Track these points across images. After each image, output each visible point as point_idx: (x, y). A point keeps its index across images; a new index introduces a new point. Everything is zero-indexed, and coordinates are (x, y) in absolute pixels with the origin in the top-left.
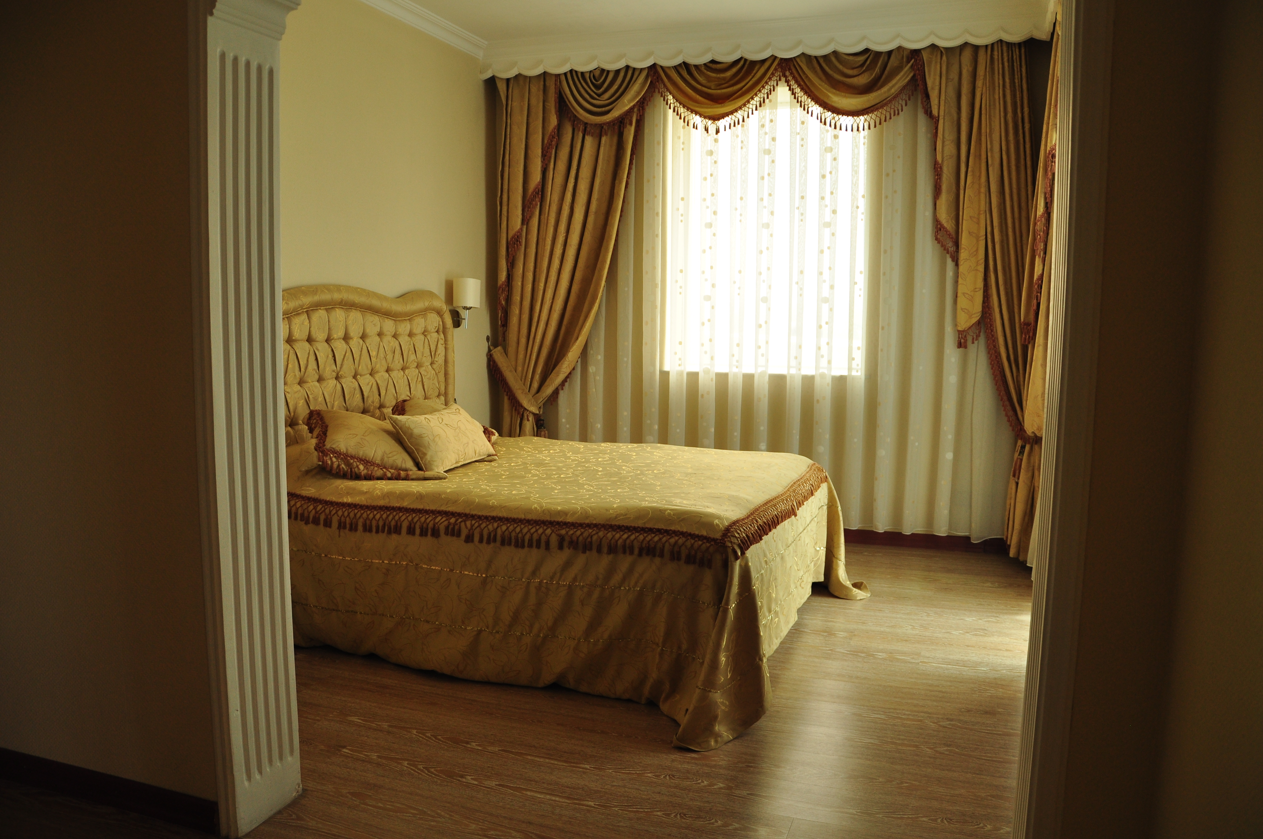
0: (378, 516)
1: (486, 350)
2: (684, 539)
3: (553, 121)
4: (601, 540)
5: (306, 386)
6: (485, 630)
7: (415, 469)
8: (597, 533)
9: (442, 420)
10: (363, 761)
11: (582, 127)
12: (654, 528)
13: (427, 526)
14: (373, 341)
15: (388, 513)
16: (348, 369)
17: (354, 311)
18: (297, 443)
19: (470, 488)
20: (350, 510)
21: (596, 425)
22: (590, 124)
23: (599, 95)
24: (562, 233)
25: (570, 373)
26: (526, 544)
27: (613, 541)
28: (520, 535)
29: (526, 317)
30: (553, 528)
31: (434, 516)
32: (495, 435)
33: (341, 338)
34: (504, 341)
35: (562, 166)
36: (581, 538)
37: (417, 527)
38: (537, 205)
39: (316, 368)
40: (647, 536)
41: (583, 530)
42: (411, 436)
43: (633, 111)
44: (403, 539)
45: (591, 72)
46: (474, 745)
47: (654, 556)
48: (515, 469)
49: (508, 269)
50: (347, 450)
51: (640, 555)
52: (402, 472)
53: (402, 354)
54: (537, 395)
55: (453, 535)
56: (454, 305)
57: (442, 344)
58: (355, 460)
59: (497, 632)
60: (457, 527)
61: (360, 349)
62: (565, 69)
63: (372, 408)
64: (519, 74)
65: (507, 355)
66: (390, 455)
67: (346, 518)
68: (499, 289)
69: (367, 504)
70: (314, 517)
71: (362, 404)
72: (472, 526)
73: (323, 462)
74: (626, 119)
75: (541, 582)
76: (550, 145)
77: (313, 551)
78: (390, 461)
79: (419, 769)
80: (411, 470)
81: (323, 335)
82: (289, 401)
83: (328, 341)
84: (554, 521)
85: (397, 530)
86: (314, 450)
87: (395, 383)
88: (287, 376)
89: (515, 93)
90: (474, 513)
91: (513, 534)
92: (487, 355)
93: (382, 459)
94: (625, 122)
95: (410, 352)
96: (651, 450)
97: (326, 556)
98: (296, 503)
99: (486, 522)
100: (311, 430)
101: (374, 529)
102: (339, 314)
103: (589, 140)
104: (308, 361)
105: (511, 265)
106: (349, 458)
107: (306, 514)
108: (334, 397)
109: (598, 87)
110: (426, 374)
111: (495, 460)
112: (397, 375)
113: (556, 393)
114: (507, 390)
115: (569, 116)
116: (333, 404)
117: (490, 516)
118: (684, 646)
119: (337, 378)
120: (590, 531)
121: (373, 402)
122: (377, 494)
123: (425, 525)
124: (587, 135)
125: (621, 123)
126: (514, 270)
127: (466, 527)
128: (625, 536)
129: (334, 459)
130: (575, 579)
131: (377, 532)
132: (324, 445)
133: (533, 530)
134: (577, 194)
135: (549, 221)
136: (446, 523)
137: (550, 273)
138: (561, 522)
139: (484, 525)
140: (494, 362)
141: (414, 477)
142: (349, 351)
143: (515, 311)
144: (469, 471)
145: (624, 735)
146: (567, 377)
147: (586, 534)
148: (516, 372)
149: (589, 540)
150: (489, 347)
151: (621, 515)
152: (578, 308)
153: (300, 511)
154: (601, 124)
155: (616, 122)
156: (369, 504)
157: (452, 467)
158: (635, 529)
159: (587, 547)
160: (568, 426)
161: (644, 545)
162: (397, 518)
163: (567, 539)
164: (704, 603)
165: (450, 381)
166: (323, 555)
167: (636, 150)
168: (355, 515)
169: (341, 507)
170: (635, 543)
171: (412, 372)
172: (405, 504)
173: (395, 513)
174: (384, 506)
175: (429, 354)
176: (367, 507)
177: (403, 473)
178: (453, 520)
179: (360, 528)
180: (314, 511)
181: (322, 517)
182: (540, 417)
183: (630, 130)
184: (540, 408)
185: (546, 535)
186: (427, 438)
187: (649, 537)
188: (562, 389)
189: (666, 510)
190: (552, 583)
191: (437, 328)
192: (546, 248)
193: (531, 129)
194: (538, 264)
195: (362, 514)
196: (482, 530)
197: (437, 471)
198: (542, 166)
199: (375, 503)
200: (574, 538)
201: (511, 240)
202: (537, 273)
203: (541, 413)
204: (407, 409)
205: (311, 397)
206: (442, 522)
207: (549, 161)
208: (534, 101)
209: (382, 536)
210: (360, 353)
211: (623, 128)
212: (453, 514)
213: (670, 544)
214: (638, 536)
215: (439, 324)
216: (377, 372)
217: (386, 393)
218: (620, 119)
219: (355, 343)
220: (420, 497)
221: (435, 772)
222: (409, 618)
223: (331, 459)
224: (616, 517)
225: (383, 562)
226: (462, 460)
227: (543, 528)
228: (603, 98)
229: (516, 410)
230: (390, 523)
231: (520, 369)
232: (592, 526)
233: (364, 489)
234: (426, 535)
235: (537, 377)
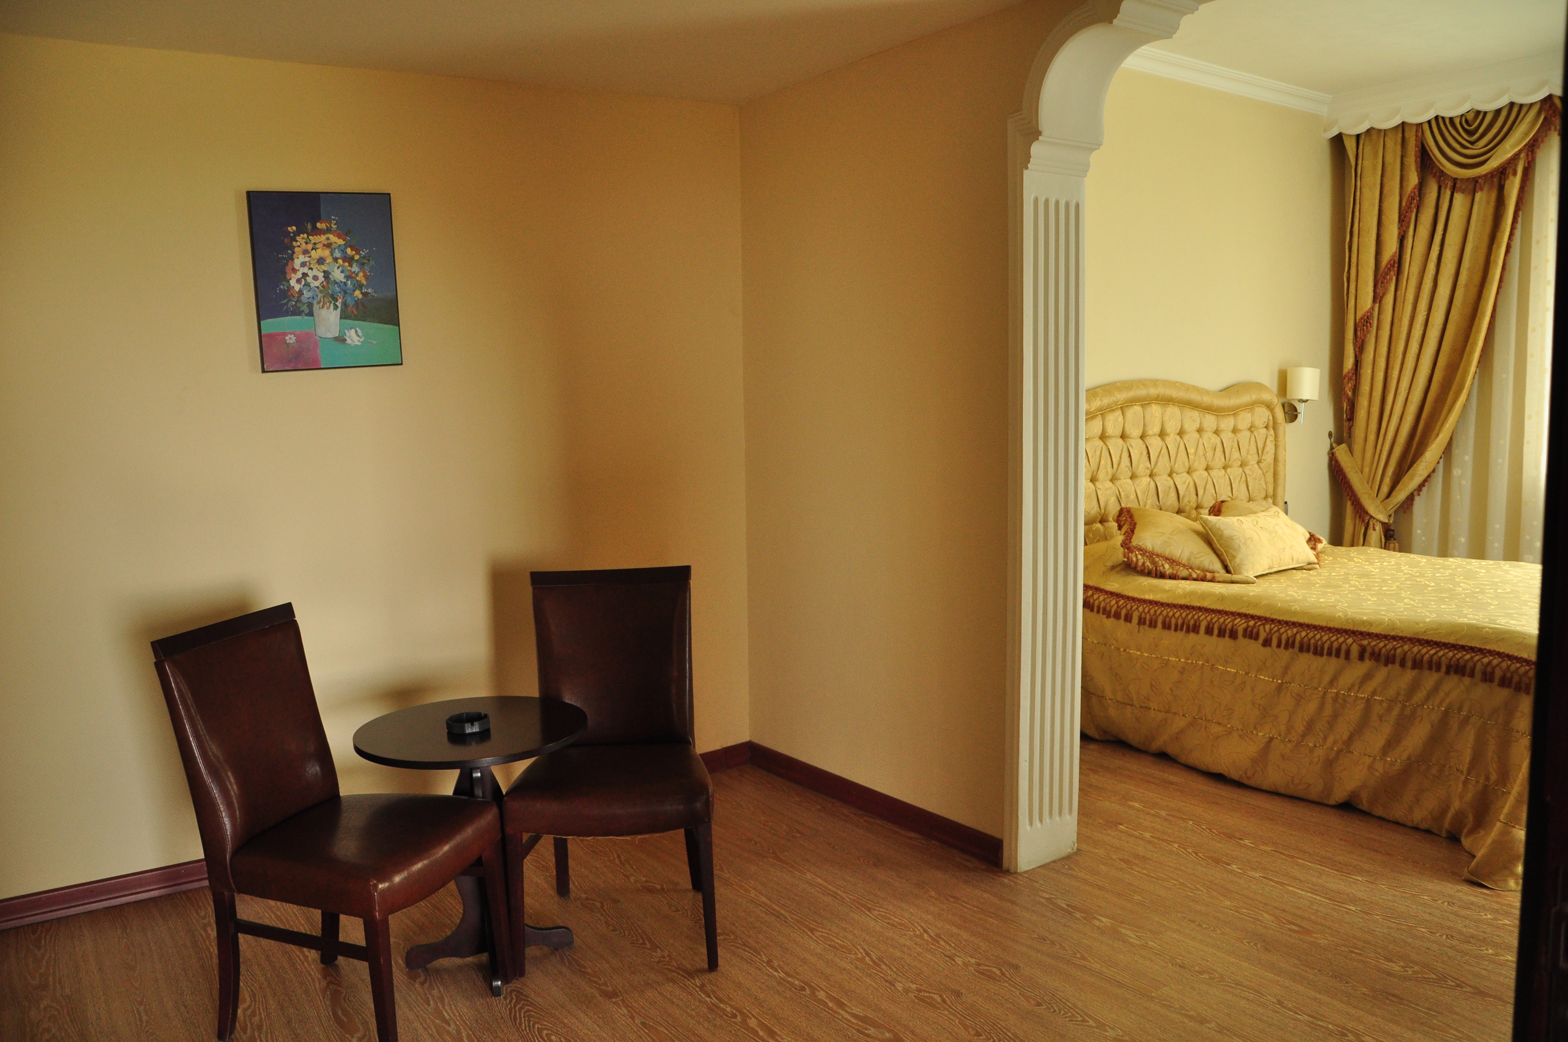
0: (1177, 615)
1: (1327, 448)
2: (1500, 660)
3: (1413, 179)
4: (1406, 653)
5: (1118, 483)
6: (1277, 738)
7: (1223, 571)
8: (1402, 646)
9: (1257, 523)
10: (1137, 838)
11: (1450, 184)
12: (1467, 646)
13: (1226, 627)
14: (1191, 437)
15: (1188, 612)
16: (1163, 466)
17: (1171, 406)
18: (1107, 539)
19: (1275, 593)
20: (1151, 607)
21: (1460, 539)
22: (1460, 179)
23: (1472, 143)
24: (1423, 310)
25: (1429, 476)
26: (1325, 651)
27: (1418, 656)
28: (1319, 643)
29: (1375, 410)
30: (1355, 638)
31: (1233, 618)
32: (1322, 543)
33: (1156, 435)
34: (1350, 437)
35: (1424, 231)
36: (1384, 650)
37: (1216, 627)
38: (1392, 280)
39: (1129, 464)
40: (1457, 654)
41: (1386, 642)
42: (1221, 537)
43: (1519, 158)
44: (1201, 638)
45: (1462, 115)
46: (1247, 842)
47: (1463, 675)
48: (1335, 578)
49: (1356, 355)
50: (1153, 548)
51: (1448, 672)
52: (1208, 574)
53: (1224, 452)
54: (1387, 500)
55: (1251, 637)
56: (1288, 397)
57: (1271, 441)
58: (1161, 559)
59: (1290, 741)
60: (1255, 630)
61: (1177, 446)
62: (1430, 115)
63: (1188, 508)
64: (1371, 127)
65: (1352, 453)
66: (1198, 556)
67: (1146, 614)
68: (1344, 379)
69: (1167, 602)
70: (1116, 612)
71: (1177, 503)
72: (1271, 630)
73: (1128, 559)
74: (1508, 169)
75: (1337, 694)
76: (1409, 208)
77: (1113, 644)
78: (1196, 562)
79: (1188, 852)
80: (1218, 572)
81: (1138, 431)
82: (1100, 497)
83: (1142, 437)
84: (1357, 631)
85: (1195, 629)
86: (1120, 547)
87: (1215, 482)
88: (1099, 472)
89: (1367, 150)
90: (1274, 617)
91: (1312, 641)
92: (1329, 453)
93: (1189, 559)
94: (1507, 172)
95: (1234, 450)
96: (1509, 569)
97: (1125, 650)
98: (1099, 597)
99: (1285, 627)
100: (1120, 528)
101: (1173, 627)
102: (1155, 410)
103: (1459, 198)
104: (1121, 457)
105: (1360, 349)
106: (1154, 556)
107: (1108, 608)
108: (1147, 495)
109: (1471, 133)
110: (1251, 474)
111: (1316, 569)
112: (1217, 474)
113: (1410, 499)
114: (1350, 494)
115: (1434, 171)
116: (1146, 502)
117: (1290, 621)
118: (1494, 777)
119: (1151, 476)
120: (1395, 643)
121: (1189, 502)
122: (1179, 592)
123: (1223, 627)
124: (1457, 193)
125: (1503, 173)
126: (1363, 355)
127: (1265, 631)
128: (1433, 652)
129: (1139, 557)
130: (1374, 693)
131: (1176, 630)
132: (1130, 542)
133: (1334, 638)
134: (1442, 264)
135: (1407, 298)
136: (1245, 625)
137: (1406, 359)
138: (1365, 632)
139: (1283, 630)
140: (1337, 461)
141: (1220, 579)
142: (1164, 447)
143: (1363, 403)
144: (1282, 578)
145: (1410, 861)
146: (1425, 481)
147: (1390, 646)
148: (1362, 473)
149: (1392, 652)
150: (1331, 445)
151: (1433, 629)
152: (1441, 400)
153: (1102, 605)
154: (1476, 178)
155: (1495, 173)
156: (1170, 602)
157: (1264, 573)
158: (1446, 645)
159: (1389, 660)
160: (1423, 539)
161: (1452, 663)
162: (1196, 617)
163: (1369, 650)
164: (1518, 732)
165: (1280, 482)
166: (1122, 649)
167: (1522, 204)
168: (1156, 612)
169: (1142, 603)
170: (1443, 660)
171: (1235, 472)
172: (1206, 604)
173: (1194, 612)
174: (1184, 605)
175: (1256, 451)
176: (1168, 605)
177: (1209, 576)
178: (1252, 623)
179: (1160, 624)
180: (1116, 606)
181: (1123, 612)
182: (1390, 526)
183: (1513, 182)
184: (1390, 516)
185: (1346, 645)
186: (1238, 541)
187: (1460, 655)
188: (1419, 495)
189: (1484, 628)
190: (1350, 695)
191: (1266, 423)
192: (1402, 329)
193: (1385, 191)
194: (1392, 348)
195: (1162, 612)
196: (1281, 635)
197: (1246, 574)
198: (1399, 233)
199: (1176, 602)
200: (1377, 649)
201: (1359, 322)
202: (1391, 359)
203: (1391, 522)
204: (1223, 510)
205: (1122, 494)
206: (1241, 624)
207: (1408, 227)
208: (1389, 158)
209: (1181, 634)
210: (1176, 449)
211: (1505, 181)
212: (1253, 617)
213: (1482, 664)
214: (1447, 653)
215: (1268, 420)
216: (1195, 470)
217: (1204, 493)
218: (1501, 170)
219: (1172, 439)
220: (1222, 598)
221: (1203, 857)
222: (1202, 719)
223: (1136, 556)
224: (1425, 632)
225: (1180, 660)
226: (1277, 566)
227: (1345, 637)
228: (1478, 146)
229: (1360, 517)
230: (1189, 621)
231: (1366, 470)
232: (1398, 638)
233: (1167, 587)
234: (1224, 636)
235: (1387, 480)
